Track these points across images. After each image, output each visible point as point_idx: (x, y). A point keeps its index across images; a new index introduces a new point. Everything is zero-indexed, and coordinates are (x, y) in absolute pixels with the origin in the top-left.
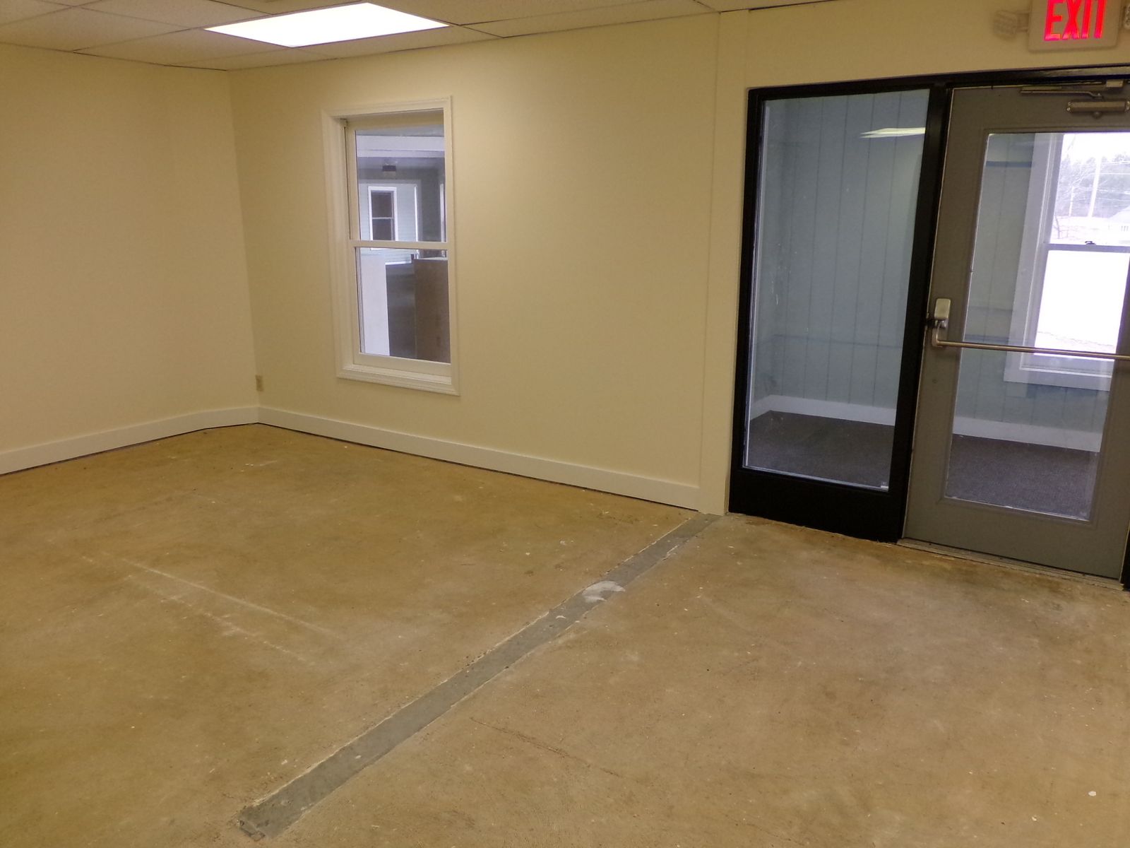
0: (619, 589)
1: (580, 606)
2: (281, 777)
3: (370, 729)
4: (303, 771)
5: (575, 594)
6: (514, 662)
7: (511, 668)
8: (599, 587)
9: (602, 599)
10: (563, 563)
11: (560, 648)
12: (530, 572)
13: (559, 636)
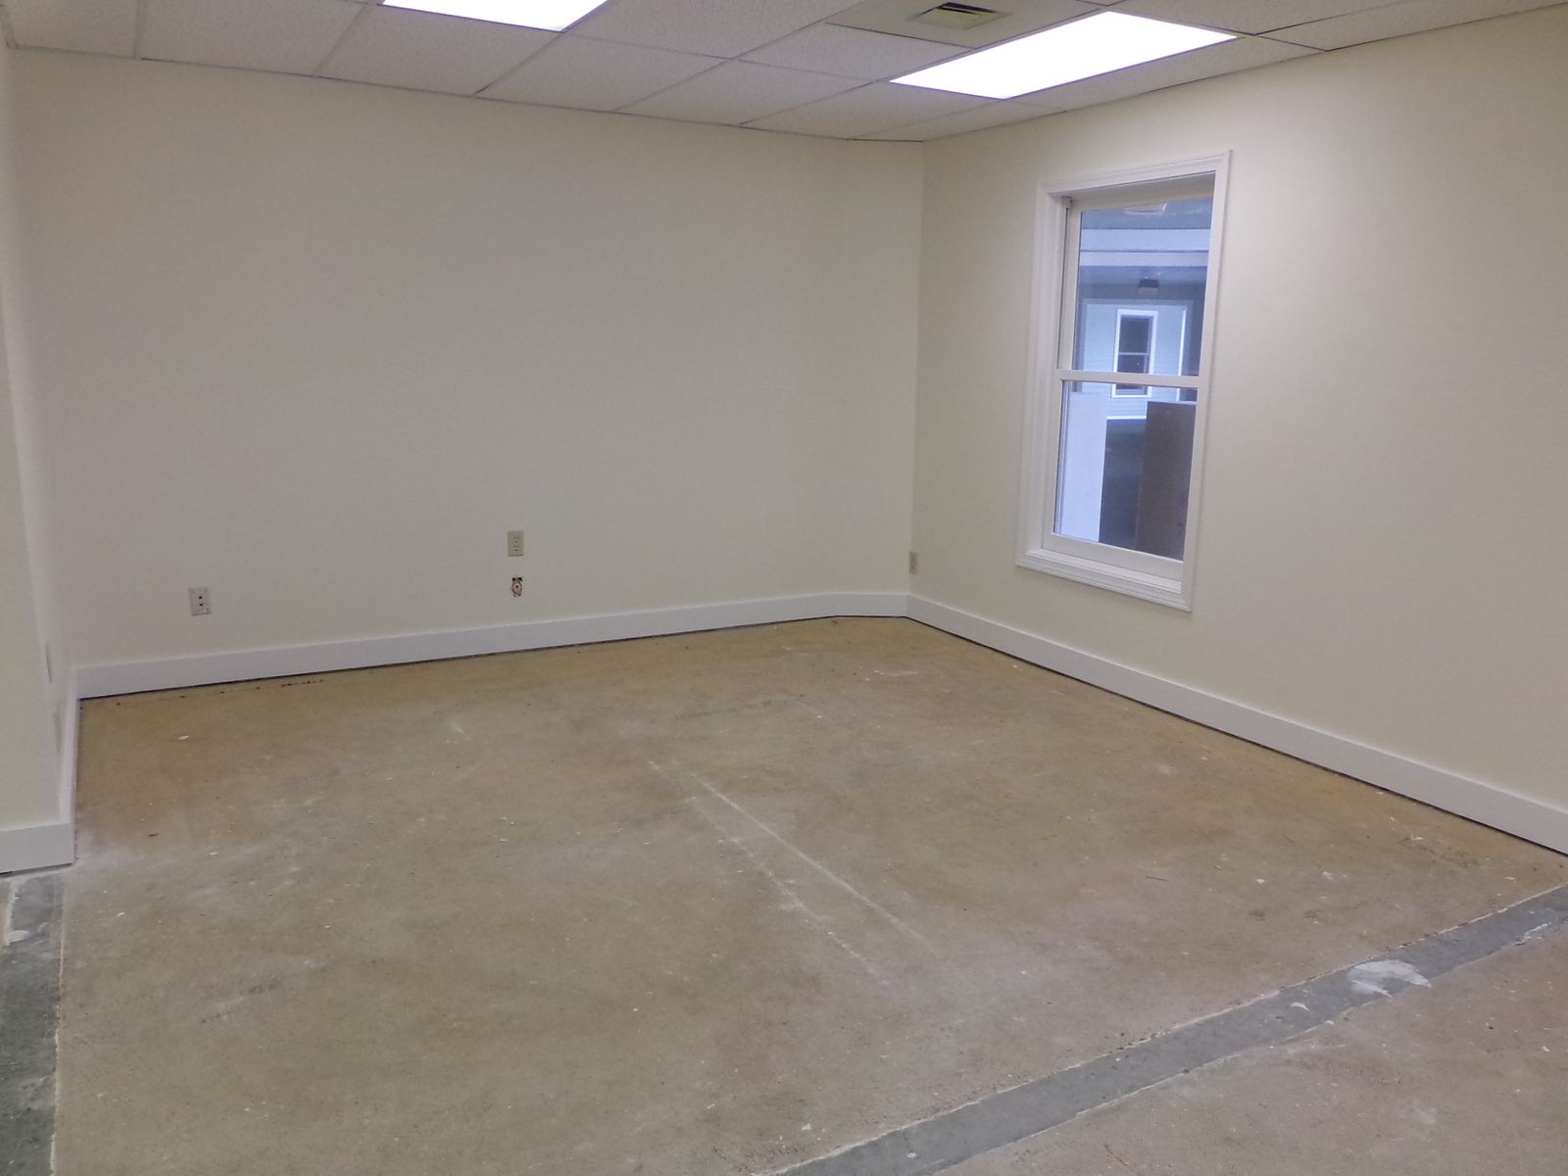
0: (1420, 980)
1: (1338, 994)
2: (796, 1151)
3: (940, 1114)
4: (828, 1151)
5: (1334, 971)
6: (1201, 1065)
7: (1193, 1074)
8: (1383, 968)
9: (1385, 992)
10: (1320, 911)
11: (1289, 1062)
12: (1259, 914)
13: (1291, 1041)
